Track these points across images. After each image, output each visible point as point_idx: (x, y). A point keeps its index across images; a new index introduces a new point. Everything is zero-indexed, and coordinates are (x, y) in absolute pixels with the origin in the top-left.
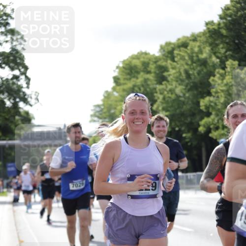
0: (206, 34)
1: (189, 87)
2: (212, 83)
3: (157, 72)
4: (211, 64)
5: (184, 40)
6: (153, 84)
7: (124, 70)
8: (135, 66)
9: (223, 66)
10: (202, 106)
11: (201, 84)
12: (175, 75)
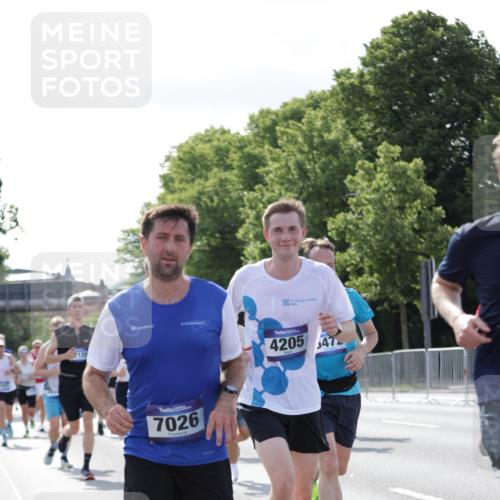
0: (338, 94)
1: (305, 194)
2: (350, 186)
3: (245, 166)
4: (346, 151)
5: (295, 107)
6: (237, 190)
7: (180, 162)
8: (203, 156)
9: (369, 154)
10: (333, 229)
11: (328, 189)
12: (279, 172)
